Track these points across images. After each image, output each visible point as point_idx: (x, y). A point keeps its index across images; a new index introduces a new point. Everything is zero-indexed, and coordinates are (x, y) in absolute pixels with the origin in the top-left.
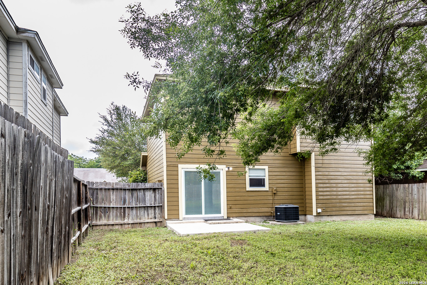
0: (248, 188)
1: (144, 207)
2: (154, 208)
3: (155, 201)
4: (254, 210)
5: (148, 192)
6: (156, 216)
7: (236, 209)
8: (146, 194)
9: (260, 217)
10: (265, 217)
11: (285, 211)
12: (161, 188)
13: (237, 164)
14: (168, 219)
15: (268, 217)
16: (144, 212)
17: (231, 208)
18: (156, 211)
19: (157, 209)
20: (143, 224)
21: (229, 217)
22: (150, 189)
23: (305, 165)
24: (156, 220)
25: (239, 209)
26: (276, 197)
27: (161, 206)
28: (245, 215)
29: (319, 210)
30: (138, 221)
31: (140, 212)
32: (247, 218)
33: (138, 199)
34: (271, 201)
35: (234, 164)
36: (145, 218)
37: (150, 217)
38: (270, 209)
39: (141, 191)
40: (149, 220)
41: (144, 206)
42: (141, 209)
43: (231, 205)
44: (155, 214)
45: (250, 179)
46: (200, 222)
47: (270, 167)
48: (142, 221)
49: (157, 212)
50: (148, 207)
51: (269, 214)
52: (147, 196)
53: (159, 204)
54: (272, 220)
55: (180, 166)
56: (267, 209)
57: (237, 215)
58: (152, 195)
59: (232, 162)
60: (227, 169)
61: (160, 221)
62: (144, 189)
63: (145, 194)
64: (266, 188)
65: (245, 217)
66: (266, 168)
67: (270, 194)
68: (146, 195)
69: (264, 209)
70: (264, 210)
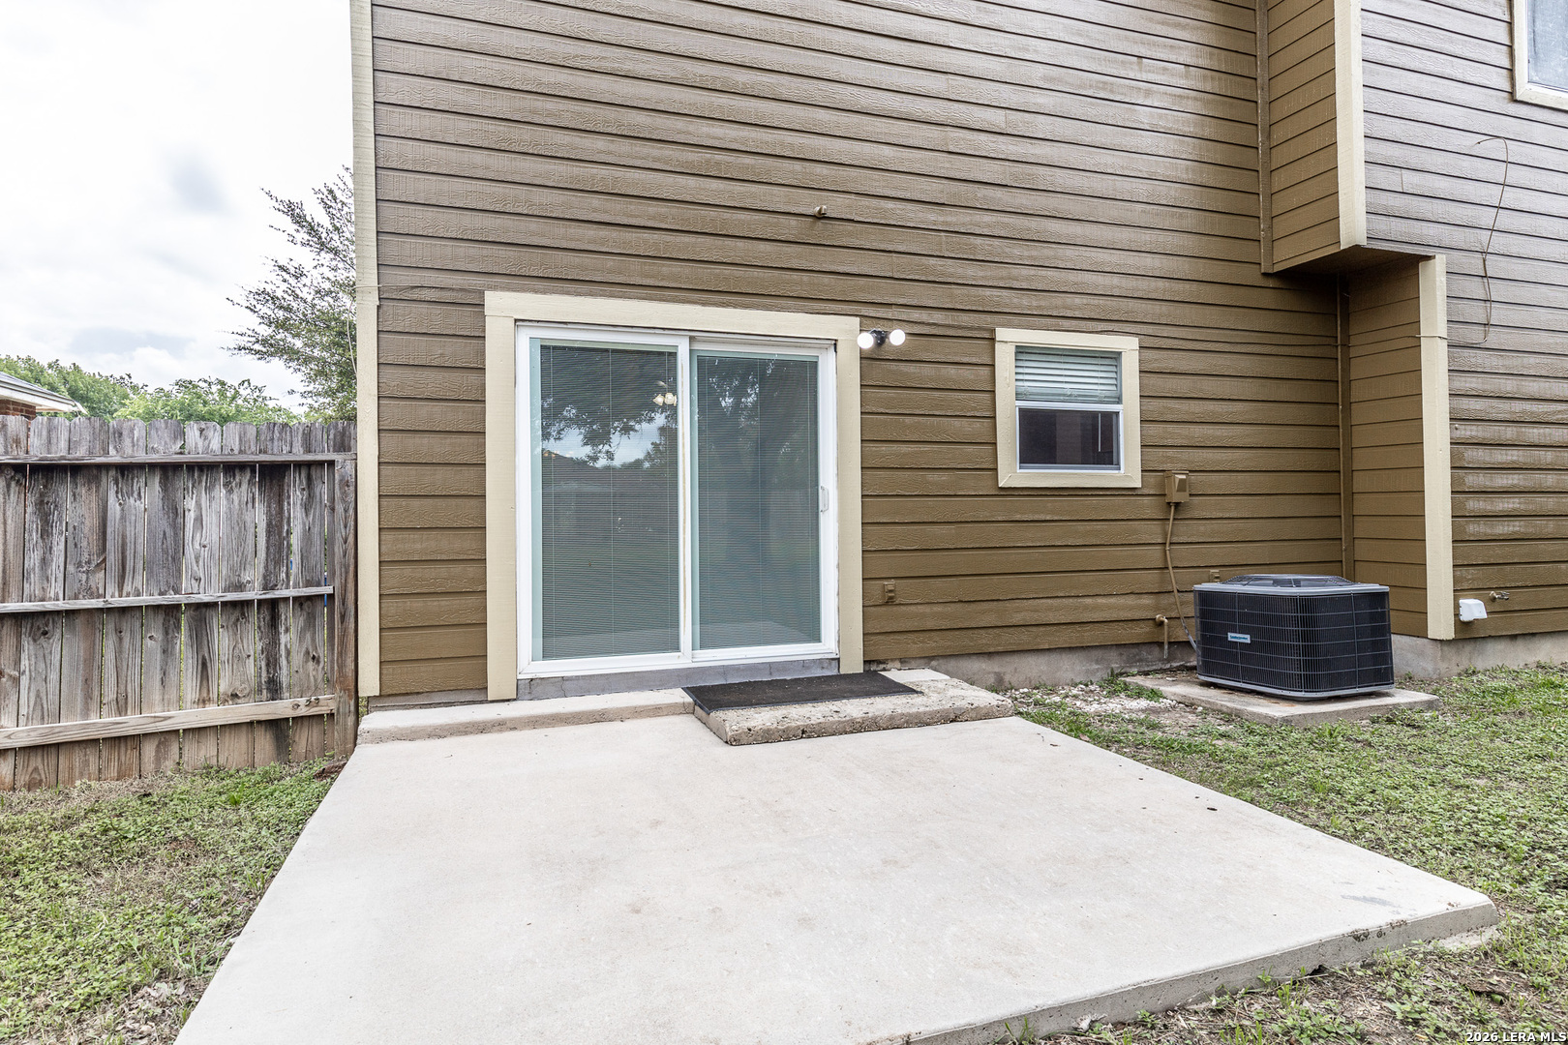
0: (1012, 472)
1: (171, 611)
2: (266, 613)
3: (278, 562)
4: (1050, 609)
5: (209, 489)
6: (284, 676)
7: (926, 609)
8: (190, 503)
9: (1081, 655)
10: (1113, 655)
11: (1305, 622)
12: (331, 463)
13: (938, 317)
14: (390, 696)
15: (1135, 651)
16: (167, 652)
17: (889, 602)
18: (283, 639)
19: (292, 623)
20: (149, 749)
21: (879, 662)
22: (231, 468)
23: (1353, 341)
24: (282, 708)
25: (949, 608)
26: (1182, 526)
27: (331, 596)
28: (984, 640)
29: (1474, 609)
30: (104, 722)
31: (119, 652)
32: (997, 660)
33: (103, 549)
34: (1154, 555)
35: (915, 315)
36: (173, 695)
37: (223, 683)
38: (1147, 601)
39: (139, 483)
40: (211, 708)
41: (171, 598)
42: (129, 624)
43: (890, 584)
44: (272, 662)
45: (1023, 412)
46: (656, 711)
47: (1150, 342)
48: (132, 722)
49: (295, 649)
50: (202, 608)
51: (1141, 632)
52: (199, 520)
53: (308, 584)
54: (1160, 666)
55: (501, 305)
56: (1131, 601)
57: (933, 644)
58: (248, 517)
59: (902, 295)
60: (867, 341)
61: (314, 711)
62: (168, 470)
63: (174, 512)
64: (1128, 471)
65: (990, 655)
66: (1128, 346)
67: (1149, 507)
68: (191, 516)
69: (1112, 600)
70: (1109, 607)
